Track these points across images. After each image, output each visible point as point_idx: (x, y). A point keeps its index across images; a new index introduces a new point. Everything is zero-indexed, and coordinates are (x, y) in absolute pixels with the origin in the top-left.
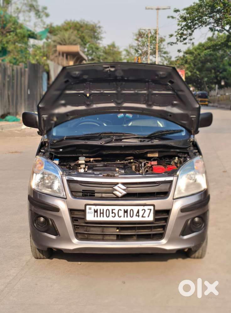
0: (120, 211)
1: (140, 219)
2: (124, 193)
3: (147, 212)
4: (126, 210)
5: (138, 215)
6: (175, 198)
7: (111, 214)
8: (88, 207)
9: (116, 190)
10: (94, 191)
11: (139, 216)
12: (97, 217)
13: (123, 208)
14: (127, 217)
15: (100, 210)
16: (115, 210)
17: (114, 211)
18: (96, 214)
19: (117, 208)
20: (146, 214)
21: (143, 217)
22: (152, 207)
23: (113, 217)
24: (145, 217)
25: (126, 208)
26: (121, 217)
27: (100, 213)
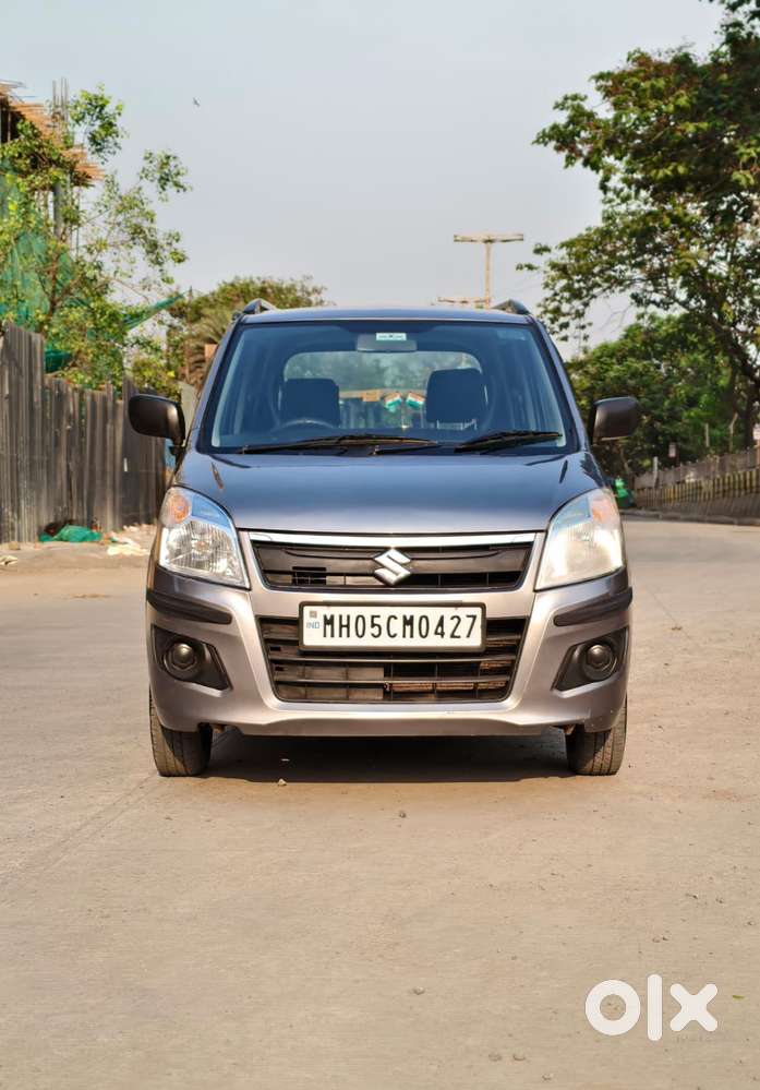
0: (392, 619)
1: (446, 642)
2: (404, 573)
3: (466, 623)
4: (408, 618)
5: (439, 630)
6: (538, 588)
7: (369, 630)
8: (307, 610)
9: (383, 567)
10: (324, 569)
11: (442, 634)
12: (332, 636)
13: (400, 612)
14: (412, 636)
15: (341, 617)
16: (378, 616)
17: (376, 621)
18: (329, 628)
19: (385, 612)
20: (462, 630)
21: (453, 636)
22: (477, 611)
23: (373, 635)
24: (459, 637)
25: (408, 612)
26: (395, 636)
27: (341, 626)
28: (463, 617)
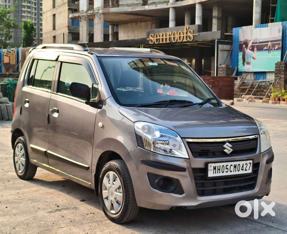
0: (231, 166)
11: (243, 170)
16: (228, 165)
17: (227, 167)
18: (215, 170)
27: (218, 169)
28: (248, 164)
